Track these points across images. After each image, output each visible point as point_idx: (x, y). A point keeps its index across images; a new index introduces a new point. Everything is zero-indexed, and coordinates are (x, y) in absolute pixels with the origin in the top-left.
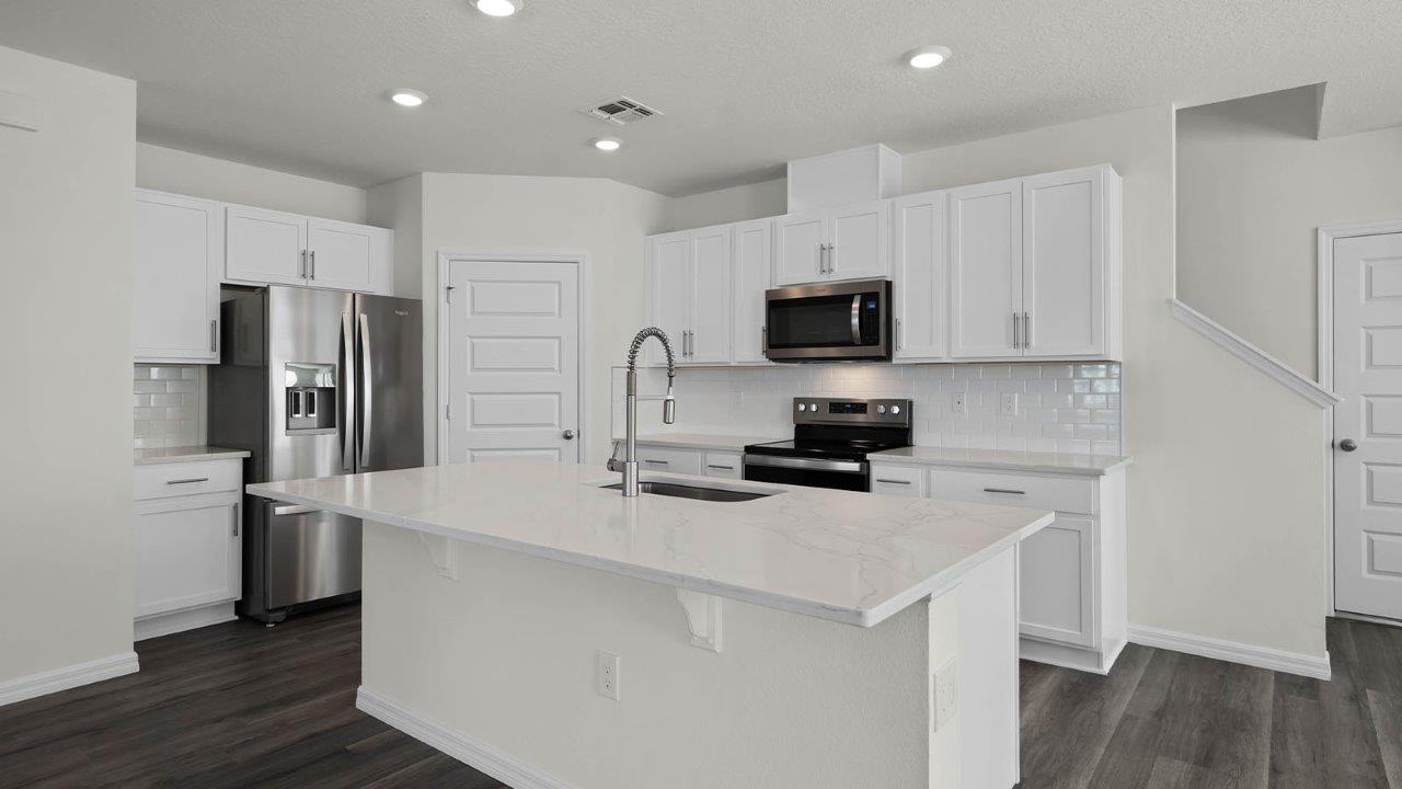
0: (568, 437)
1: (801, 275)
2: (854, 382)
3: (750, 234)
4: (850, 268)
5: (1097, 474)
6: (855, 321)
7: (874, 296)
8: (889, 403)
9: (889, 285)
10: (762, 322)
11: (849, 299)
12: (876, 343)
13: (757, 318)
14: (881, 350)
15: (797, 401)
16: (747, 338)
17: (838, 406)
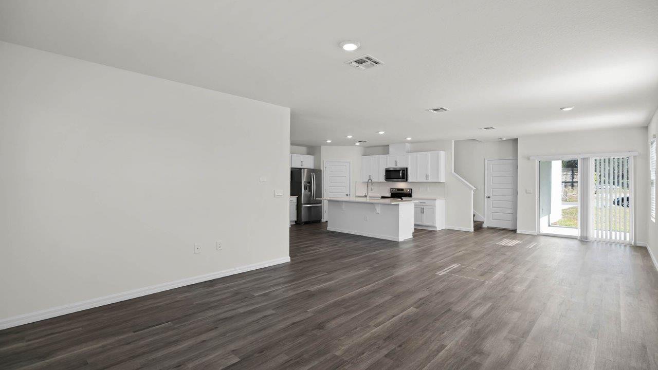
0: (347, 195)
1: (392, 166)
2: (401, 185)
3: (382, 158)
4: (400, 165)
5: (435, 200)
6: (401, 175)
7: (404, 170)
8: (407, 189)
9: (407, 168)
10: (385, 174)
11: (400, 171)
12: (404, 178)
13: (384, 173)
14: (405, 180)
15: (391, 189)
16: (382, 177)
17: (399, 190)
